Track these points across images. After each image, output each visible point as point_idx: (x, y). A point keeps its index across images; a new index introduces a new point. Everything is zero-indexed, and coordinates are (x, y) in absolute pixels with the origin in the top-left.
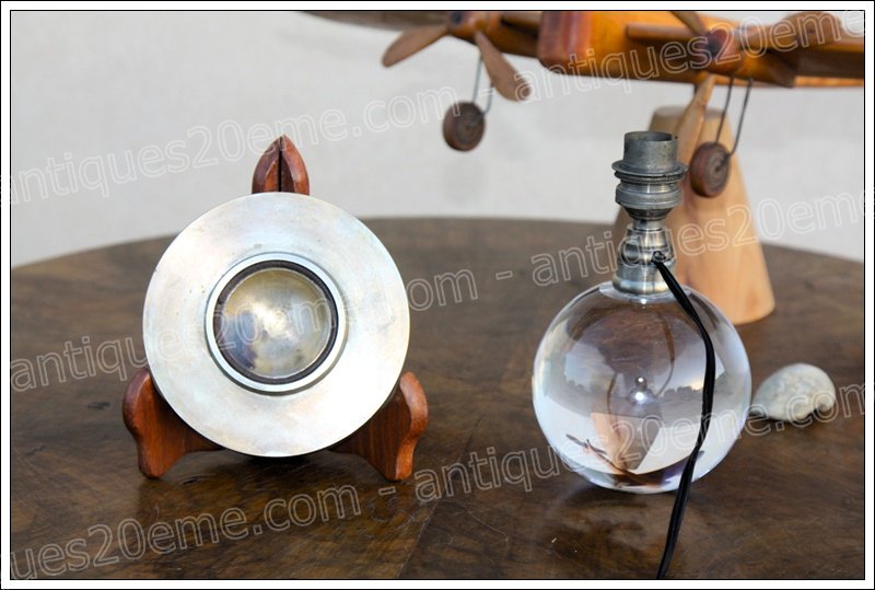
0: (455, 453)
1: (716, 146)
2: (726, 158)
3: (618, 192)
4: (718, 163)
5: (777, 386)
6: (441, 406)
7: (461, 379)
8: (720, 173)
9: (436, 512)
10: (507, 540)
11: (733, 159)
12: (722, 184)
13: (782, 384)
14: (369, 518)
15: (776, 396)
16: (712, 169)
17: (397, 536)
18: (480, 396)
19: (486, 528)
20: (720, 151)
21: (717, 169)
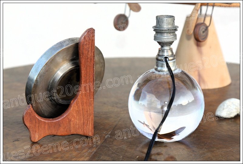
0: (110, 130)
1: (203, 24)
2: (207, 28)
3: (155, 37)
4: (204, 30)
5: (224, 106)
6: (108, 115)
7: (117, 107)
8: (205, 33)
9: (98, 149)
10: (121, 157)
11: (209, 28)
12: (206, 37)
13: (226, 105)
14: (75, 151)
15: (223, 109)
16: (202, 32)
17: (83, 156)
18: (122, 112)
19: (115, 153)
20: (204, 26)
21: (203, 32)
